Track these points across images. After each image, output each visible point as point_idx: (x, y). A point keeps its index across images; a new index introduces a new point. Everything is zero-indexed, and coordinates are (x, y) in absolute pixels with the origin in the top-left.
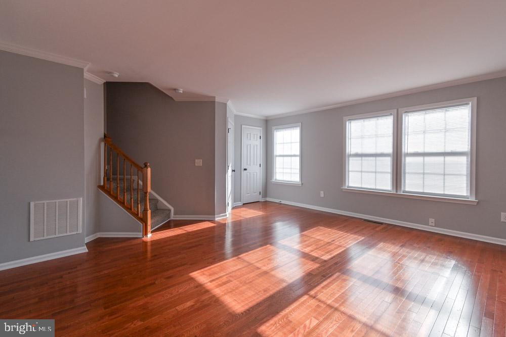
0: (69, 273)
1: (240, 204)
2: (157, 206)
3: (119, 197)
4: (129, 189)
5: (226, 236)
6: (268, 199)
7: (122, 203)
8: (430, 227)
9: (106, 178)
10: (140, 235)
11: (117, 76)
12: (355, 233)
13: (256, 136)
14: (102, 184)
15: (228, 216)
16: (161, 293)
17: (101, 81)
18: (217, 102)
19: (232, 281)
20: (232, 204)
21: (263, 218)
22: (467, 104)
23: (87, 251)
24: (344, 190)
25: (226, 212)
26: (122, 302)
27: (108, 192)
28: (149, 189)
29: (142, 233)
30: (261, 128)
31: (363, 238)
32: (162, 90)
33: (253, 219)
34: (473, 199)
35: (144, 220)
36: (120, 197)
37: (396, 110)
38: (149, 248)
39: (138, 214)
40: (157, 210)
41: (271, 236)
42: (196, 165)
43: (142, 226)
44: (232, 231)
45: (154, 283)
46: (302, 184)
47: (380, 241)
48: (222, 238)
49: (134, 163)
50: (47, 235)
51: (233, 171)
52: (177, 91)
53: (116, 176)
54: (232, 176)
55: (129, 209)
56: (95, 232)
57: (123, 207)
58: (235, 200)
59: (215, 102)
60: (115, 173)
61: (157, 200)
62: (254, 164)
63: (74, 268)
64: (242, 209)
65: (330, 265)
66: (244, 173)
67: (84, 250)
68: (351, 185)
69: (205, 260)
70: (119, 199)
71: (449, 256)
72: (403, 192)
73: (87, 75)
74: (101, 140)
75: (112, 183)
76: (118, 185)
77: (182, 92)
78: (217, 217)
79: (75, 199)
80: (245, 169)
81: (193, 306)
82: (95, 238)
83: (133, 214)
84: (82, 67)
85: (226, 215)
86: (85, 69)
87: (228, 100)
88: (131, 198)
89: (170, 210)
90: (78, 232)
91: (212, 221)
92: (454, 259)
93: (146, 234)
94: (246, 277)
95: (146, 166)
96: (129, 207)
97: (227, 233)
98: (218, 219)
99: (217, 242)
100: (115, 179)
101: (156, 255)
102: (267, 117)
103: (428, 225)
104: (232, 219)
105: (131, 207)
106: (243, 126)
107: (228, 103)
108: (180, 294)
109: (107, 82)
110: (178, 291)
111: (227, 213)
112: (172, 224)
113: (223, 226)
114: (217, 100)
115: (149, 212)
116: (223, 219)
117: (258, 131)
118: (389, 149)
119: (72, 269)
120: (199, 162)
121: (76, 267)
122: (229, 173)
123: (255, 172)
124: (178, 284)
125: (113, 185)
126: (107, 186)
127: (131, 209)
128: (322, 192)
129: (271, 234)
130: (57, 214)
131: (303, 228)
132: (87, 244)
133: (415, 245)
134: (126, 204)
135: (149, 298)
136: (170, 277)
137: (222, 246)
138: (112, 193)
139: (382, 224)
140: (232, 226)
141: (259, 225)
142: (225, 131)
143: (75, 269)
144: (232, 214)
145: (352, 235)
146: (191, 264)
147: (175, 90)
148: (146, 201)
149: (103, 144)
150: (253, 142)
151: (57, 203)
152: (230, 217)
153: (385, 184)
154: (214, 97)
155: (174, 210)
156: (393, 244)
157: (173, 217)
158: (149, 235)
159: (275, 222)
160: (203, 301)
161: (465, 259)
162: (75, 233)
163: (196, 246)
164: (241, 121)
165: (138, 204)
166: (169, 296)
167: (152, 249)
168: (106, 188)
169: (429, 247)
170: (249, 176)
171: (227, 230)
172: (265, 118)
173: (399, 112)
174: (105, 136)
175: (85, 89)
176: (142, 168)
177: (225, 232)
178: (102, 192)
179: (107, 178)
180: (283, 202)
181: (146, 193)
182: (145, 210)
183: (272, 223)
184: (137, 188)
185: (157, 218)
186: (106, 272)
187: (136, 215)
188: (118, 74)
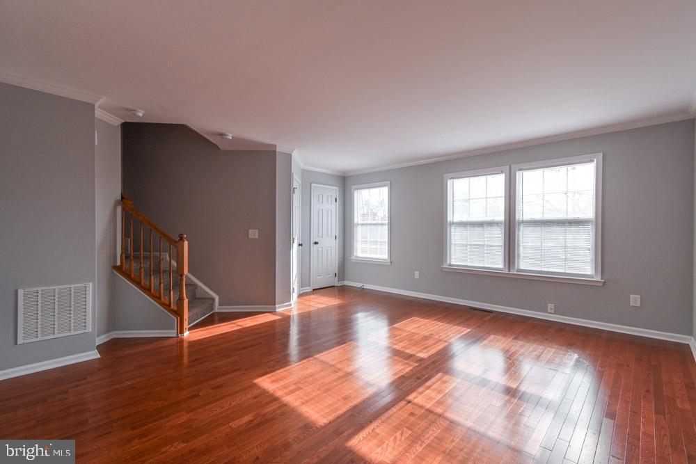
0: (76, 386)
1: (309, 289)
2: (195, 293)
3: (142, 282)
4: (158, 271)
5: (291, 332)
6: (347, 283)
7: (147, 290)
8: (549, 315)
9: (124, 255)
10: (173, 333)
11: (141, 115)
12: (458, 324)
13: (330, 197)
14: (118, 263)
15: (293, 306)
16: (209, 407)
17: (118, 122)
18: (279, 152)
19: (301, 389)
20: (299, 290)
21: (340, 307)
22: (591, 161)
23: (99, 356)
24: (444, 270)
25: (290, 301)
26: (155, 421)
27: (127, 275)
28: (186, 271)
29: (175, 331)
30: (337, 188)
31: (469, 330)
32: (203, 135)
33: (328, 309)
34: (598, 278)
35: (178, 313)
36: (144, 282)
37: (508, 167)
38: (186, 350)
39: (170, 305)
40: (196, 299)
41: (350, 331)
42: (250, 237)
43: (176, 321)
44: (298, 326)
45: (197, 395)
46: (391, 262)
47: (489, 334)
48: (286, 334)
49: (164, 234)
50: (42, 336)
51: (299, 245)
52: (225, 137)
53: (139, 253)
54: (298, 251)
55: (157, 298)
56: (108, 331)
57: (149, 295)
58: (302, 284)
59: (276, 152)
60: (136, 249)
61: (195, 286)
62: (327, 236)
63: (83, 379)
64: (312, 296)
65: (426, 364)
66: (314, 248)
67: (94, 355)
68: (453, 263)
69: (265, 363)
70: (142, 284)
71: (570, 349)
72: (517, 271)
73: (98, 113)
74: (116, 204)
75: (133, 262)
76: (142, 266)
77: (231, 138)
78: (279, 308)
79: (82, 285)
80: (316, 243)
81: (251, 421)
82: (110, 338)
83: (163, 305)
84: (93, 103)
85: (290, 305)
86: (97, 105)
87: (293, 150)
88: (160, 283)
89: (213, 299)
90: (86, 331)
91: (273, 312)
92: (576, 353)
93: (182, 332)
94: (319, 382)
95: (181, 239)
96: (158, 296)
97: (291, 328)
98: (279, 310)
99: (280, 339)
100: (137, 258)
101: (197, 360)
102: (344, 172)
103: (547, 312)
104: (299, 309)
105: (160, 295)
106: (313, 184)
107: (293, 154)
108: (232, 407)
109: (126, 122)
110: (230, 404)
111: (292, 302)
112: (217, 318)
113: (286, 320)
114: (278, 150)
115: (186, 301)
116: (287, 310)
117: (334, 191)
118: (500, 216)
119: (80, 380)
120: (254, 234)
121: (86, 379)
122: (295, 247)
123: (329, 246)
124: (231, 395)
125: (134, 265)
126: (126, 266)
127: (160, 298)
128: (417, 273)
129: (351, 329)
130: (56, 306)
131: (393, 320)
132: (99, 348)
133: (531, 337)
134: (152, 291)
135: (192, 414)
136: (219, 387)
137: (286, 345)
138: (133, 276)
139: (491, 312)
140: (298, 319)
141: (334, 316)
142: (289, 191)
143: (85, 381)
144: (299, 303)
145: (455, 327)
146: (247, 370)
147: (222, 135)
148: (182, 286)
149: (119, 209)
150: (326, 207)
151: (57, 291)
152: (296, 308)
153: (495, 262)
154: (275, 146)
155: (220, 298)
156: (505, 336)
157: (218, 309)
158: (186, 334)
159: (356, 312)
160: (265, 415)
161: (588, 352)
162: (82, 332)
163: (252, 346)
164: (310, 178)
165: (170, 291)
166: (219, 410)
167: (189, 352)
168: (124, 270)
169: (546, 339)
170: (320, 252)
171: (291, 323)
172: (342, 175)
173: (512, 169)
174: (122, 198)
175: (96, 132)
176: (176, 242)
177: (290, 327)
178: (118, 274)
179: (126, 256)
180: (367, 286)
181: (182, 275)
182: (181, 300)
183: (352, 314)
184: (168, 269)
185: (195, 311)
186: (129, 383)
187: (167, 306)
188: (143, 112)
